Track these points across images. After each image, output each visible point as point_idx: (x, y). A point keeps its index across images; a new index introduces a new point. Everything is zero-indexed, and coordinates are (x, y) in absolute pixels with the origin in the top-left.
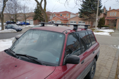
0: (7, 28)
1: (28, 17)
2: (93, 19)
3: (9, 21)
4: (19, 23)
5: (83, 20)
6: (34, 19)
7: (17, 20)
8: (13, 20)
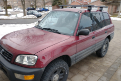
0: (28, 14)
1: (47, 3)
2: (117, 3)
3: (30, 7)
4: (38, 9)
5: (105, 4)
6: (53, 5)
7: (37, 7)
8: (33, 6)
